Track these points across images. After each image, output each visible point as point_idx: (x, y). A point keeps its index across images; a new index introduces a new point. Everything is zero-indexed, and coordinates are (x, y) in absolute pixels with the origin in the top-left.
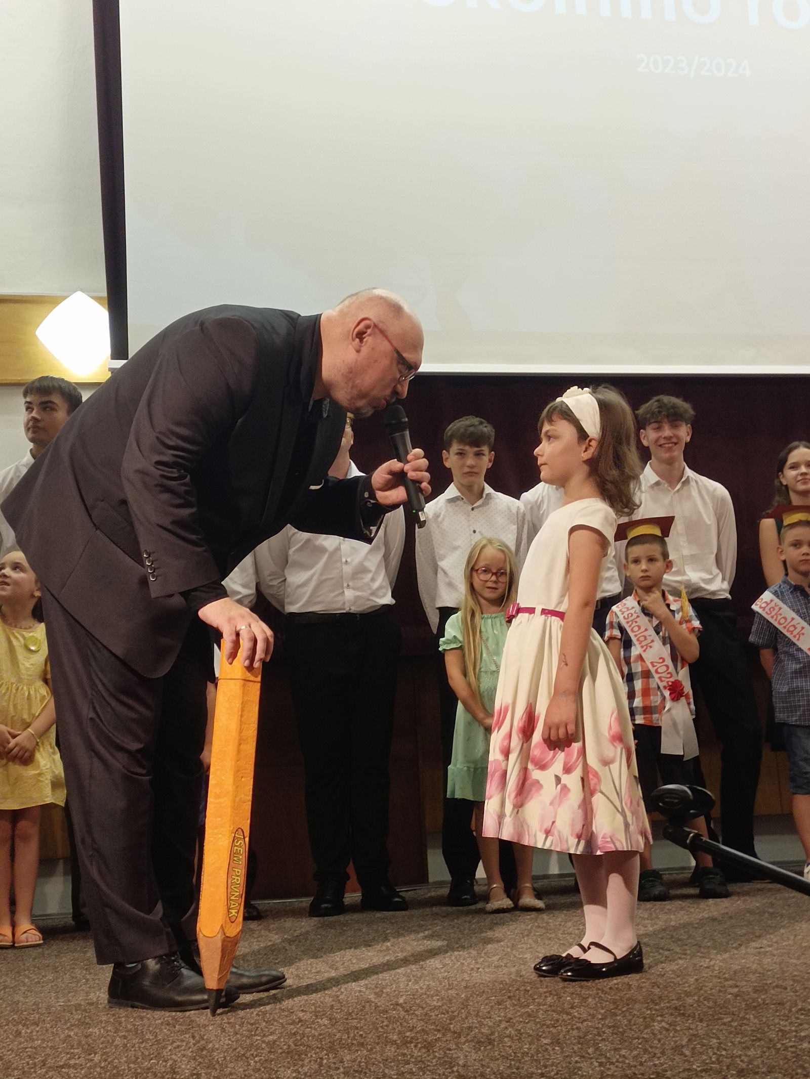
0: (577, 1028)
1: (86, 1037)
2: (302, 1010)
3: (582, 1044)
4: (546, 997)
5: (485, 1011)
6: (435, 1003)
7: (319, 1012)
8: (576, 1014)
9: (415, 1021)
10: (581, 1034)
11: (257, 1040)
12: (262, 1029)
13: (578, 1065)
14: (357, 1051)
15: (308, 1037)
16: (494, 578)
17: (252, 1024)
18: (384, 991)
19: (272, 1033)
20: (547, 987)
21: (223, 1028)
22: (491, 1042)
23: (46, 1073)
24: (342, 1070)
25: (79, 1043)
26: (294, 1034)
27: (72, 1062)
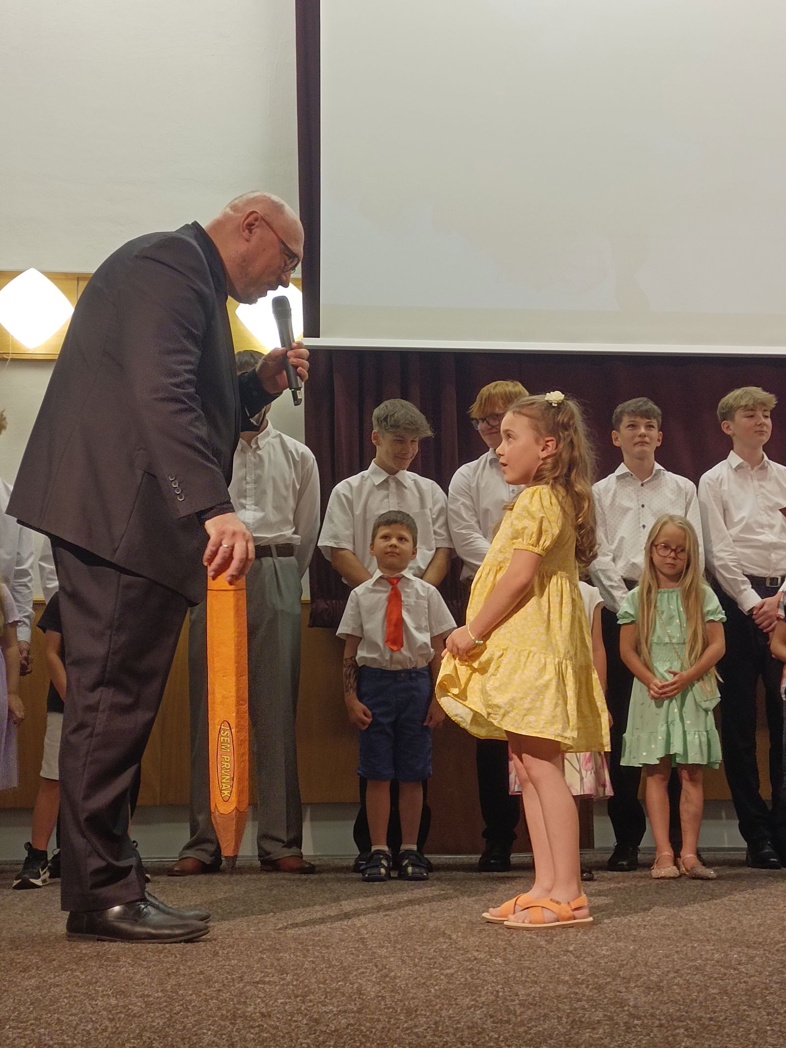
0: (745, 982)
1: (278, 960)
2: (477, 951)
3: (750, 996)
4: (713, 954)
5: (654, 962)
6: (604, 952)
7: (493, 952)
8: (743, 970)
9: (585, 966)
10: (749, 987)
11: (436, 972)
12: (439, 964)
13: (747, 1013)
14: (531, 987)
15: (484, 973)
16: (673, 554)
17: (430, 959)
18: (555, 939)
19: (449, 968)
20: (714, 945)
21: (403, 960)
22: (660, 988)
23: (244, 986)
24: (517, 1002)
25: (272, 965)
26: (470, 969)
27: (267, 979)
